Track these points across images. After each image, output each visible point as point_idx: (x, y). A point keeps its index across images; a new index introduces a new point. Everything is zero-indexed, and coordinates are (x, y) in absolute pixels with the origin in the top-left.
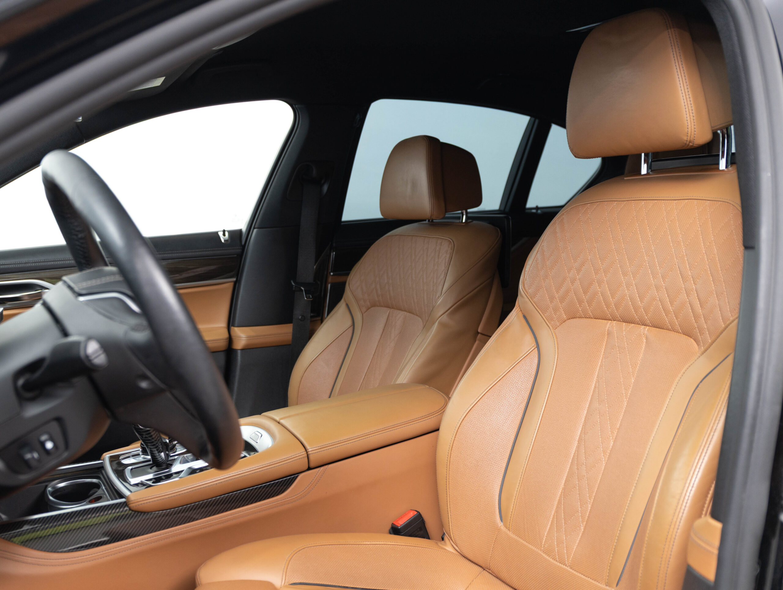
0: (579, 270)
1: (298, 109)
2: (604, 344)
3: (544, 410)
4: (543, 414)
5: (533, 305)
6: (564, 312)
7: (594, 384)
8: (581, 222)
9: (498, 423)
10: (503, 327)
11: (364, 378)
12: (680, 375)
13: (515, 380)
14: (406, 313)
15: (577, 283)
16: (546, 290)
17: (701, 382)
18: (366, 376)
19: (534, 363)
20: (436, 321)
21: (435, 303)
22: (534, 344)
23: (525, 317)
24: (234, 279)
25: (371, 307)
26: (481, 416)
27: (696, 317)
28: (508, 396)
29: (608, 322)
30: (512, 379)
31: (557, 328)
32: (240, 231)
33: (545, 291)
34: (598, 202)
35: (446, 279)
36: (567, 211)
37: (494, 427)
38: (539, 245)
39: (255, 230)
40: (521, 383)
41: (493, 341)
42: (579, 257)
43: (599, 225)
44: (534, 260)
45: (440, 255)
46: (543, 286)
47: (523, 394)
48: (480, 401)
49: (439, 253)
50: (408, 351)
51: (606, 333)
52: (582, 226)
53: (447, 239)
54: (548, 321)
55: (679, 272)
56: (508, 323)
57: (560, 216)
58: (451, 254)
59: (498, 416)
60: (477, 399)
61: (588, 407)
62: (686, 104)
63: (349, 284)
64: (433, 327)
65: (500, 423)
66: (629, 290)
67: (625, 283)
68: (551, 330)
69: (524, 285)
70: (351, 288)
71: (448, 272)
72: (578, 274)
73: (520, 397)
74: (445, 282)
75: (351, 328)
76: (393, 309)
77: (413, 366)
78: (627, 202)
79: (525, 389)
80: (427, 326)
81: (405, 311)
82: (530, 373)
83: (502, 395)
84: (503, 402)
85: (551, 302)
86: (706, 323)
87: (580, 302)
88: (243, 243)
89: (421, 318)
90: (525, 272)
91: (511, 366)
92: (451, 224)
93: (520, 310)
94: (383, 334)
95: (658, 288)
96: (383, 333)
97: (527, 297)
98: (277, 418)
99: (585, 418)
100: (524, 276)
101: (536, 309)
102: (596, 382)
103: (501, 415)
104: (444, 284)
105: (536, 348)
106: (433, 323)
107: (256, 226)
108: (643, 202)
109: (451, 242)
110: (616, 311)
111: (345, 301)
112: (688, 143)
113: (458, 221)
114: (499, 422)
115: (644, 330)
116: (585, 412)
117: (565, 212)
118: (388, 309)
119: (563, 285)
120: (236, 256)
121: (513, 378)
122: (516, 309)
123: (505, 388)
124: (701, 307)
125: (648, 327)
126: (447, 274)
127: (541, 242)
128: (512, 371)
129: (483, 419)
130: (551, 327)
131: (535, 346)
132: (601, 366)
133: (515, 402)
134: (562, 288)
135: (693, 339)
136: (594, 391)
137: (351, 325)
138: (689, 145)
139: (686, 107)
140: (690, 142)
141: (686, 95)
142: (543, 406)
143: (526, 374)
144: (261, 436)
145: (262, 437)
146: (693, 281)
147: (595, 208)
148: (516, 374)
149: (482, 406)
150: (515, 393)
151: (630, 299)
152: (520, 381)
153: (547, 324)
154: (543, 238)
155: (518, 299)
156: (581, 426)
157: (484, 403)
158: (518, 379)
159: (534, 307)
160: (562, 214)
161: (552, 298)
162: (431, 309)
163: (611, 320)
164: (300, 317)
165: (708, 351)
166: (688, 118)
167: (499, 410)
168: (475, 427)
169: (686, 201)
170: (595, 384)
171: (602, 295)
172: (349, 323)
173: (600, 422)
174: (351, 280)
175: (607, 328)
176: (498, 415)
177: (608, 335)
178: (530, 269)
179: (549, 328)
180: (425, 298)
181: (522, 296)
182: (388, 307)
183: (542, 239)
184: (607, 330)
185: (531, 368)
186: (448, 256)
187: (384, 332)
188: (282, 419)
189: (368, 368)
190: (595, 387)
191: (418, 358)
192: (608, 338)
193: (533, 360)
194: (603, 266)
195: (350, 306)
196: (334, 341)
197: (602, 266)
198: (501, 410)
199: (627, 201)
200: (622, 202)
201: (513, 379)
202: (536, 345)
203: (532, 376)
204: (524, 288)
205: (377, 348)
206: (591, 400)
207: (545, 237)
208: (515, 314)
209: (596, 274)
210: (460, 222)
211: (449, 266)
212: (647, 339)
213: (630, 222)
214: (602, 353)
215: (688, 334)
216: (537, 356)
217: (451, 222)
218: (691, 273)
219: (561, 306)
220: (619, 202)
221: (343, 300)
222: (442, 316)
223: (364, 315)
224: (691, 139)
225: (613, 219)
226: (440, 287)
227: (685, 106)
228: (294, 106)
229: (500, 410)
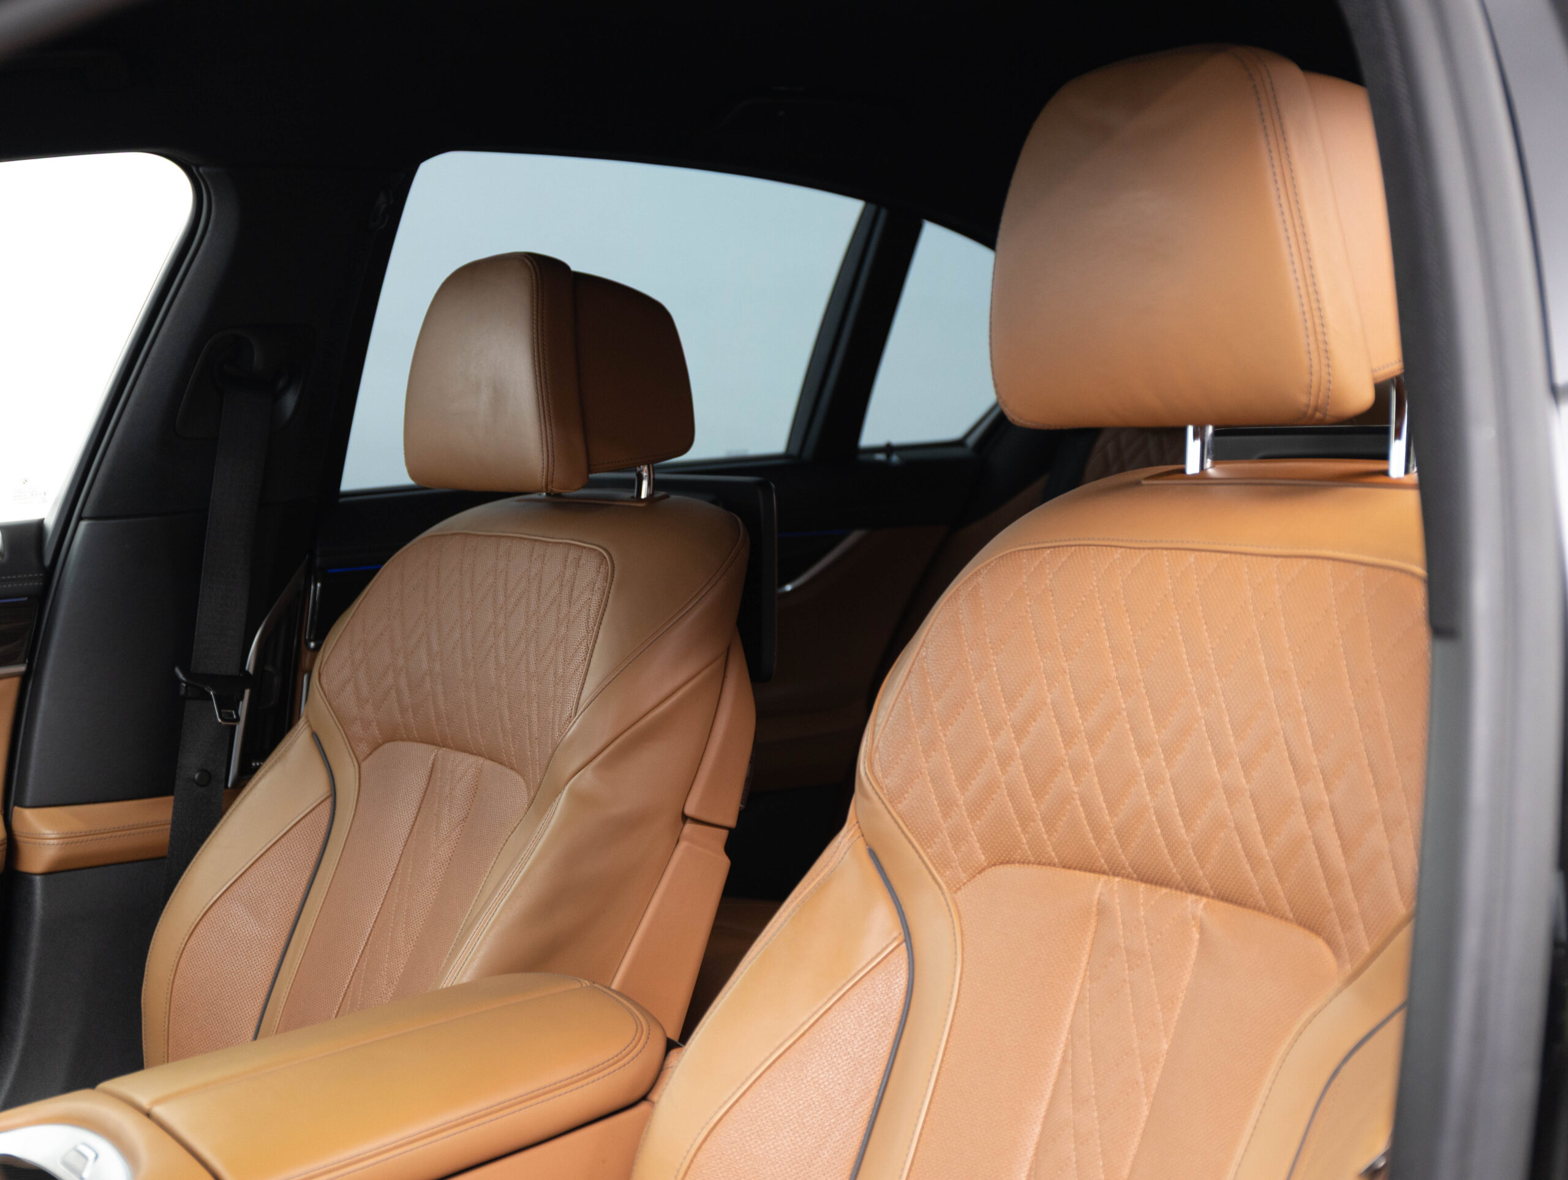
0: (1020, 732)
1: (205, 177)
2: (1089, 940)
3: (925, 1121)
4: (921, 1134)
5: (896, 822)
6: (981, 844)
7: (1060, 1052)
8: (1028, 598)
9: (798, 1158)
10: (813, 879)
11: (363, 952)
12: (1289, 1039)
13: (845, 1035)
14: (481, 760)
15: (1018, 765)
16: (932, 781)
17: (1346, 1059)
18: (368, 947)
19: (896, 986)
20: (564, 789)
21: (560, 736)
22: (897, 932)
23: (873, 854)
24: (22, 668)
25: (384, 743)
26: (748, 1138)
27: (1333, 881)
28: (825, 1079)
29: (1099, 879)
30: (837, 1030)
31: (959, 889)
32: (40, 525)
33: (930, 785)
34: (1071, 546)
35: (589, 665)
36: (989, 564)
37: (786, 1169)
38: (915, 654)
39: (83, 524)
40: (861, 1042)
41: (786, 920)
42: (1022, 697)
43: (1076, 611)
44: (900, 696)
45: (576, 593)
46: (923, 771)
47: (867, 1075)
48: (748, 1095)
49: (572, 590)
50: (487, 874)
51: (1094, 909)
52: (1029, 610)
53: (596, 550)
54: (936, 869)
55: (1286, 754)
56: (827, 870)
57: (969, 578)
58: (604, 593)
59: (796, 1138)
60: (739, 1088)
61: (1046, 1117)
62: (1306, 308)
63: (320, 675)
64: (555, 804)
65: (803, 1157)
66: (1157, 795)
67: (1145, 774)
68: (943, 893)
69: (871, 765)
70: (325, 686)
71: (596, 646)
72: (1019, 740)
73: (859, 1082)
74: (586, 674)
75: (327, 806)
76: (445, 749)
77: (494, 922)
78: (1150, 551)
79: (873, 1059)
80: (539, 801)
81: (480, 755)
82: (886, 1014)
83: (809, 1079)
84: (811, 1099)
85: (946, 815)
86: (1358, 898)
87: (1025, 819)
88: (47, 561)
89: (523, 776)
90: (874, 729)
91: (834, 995)
92: (608, 505)
93: (860, 835)
94: (417, 823)
95: (1231, 794)
96: (416, 818)
97: (880, 798)
98: (144, 1101)
99: (1037, 1149)
100: (873, 740)
101: (903, 832)
102: (1066, 1046)
103: (806, 1134)
104: (585, 679)
105: (904, 945)
106: (557, 792)
107: (85, 513)
108: (1192, 557)
109: (605, 558)
110: (1120, 851)
111: (310, 726)
112: (1310, 411)
113: (626, 494)
114: (798, 1154)
115: (1196, 906)
116: (1038, 1129)
117: (982, 568)
118: (432, 747)
119: (979, 771)
120: (26, 599)
121: (840, 1028)
122: (848, 832)
123: (818, 1058)
124: (1345, 852)
125: (1204, 900)
126: (593, 651)
127: (918, 647)
128: (836, 1007)
129: (755, 1148)
130: (944, 887)
131: (902, 937)
132: (1080, 1001)
133: (844, 1099)
134: (974, 779)
135: (1324, 938)
136: (1061, 1072)
137: (328, 794)
138: (1313, 416)
139: (1308, 316)
140: (1316, 409)
141: (1307, 285)
142: (920, 1110)
143: (875, 1017)
144: (97, 1157)
145: (100, 1159)
146: (1325, 783)
147: (1065, 562)
148: (847, 1016)
149: (754, 1110)
150: (844, 1071)
151: (1159, 820)
152: (859, 1039)
153: (934, 878)
154: (924, 634)
155: (855, 802)
156: (1026, 1169)
157: (757, 1100)
158: (854, 1031)
159: (900, 827)
160: (976, 573)
161: (947, 805)
162: (550, 751)
163: (1108, 874)
164: (197, 776)
165: (1364, 976)
166: (1313, 347)
167: (800, 1121)
168: (733, 1169)
169: (1305, 562)
170: (1065, 1052)
171: (1083, 805)
172: (321, 788)
173: (1076, 1162)
174: (326, 663)
175: (1097, 896)
176: (797, 1135)
177: (1098, 914)
178: (888, 720)
179: (940, 887)
180: (535, 719)
181: (865, 795)
182: (433, 743)
183: (922, 638)
184: (1095, 903)
185: (888, 1000)
186: (596, 598)
187: (419, 817)
188: (158, 1101)
189: (375, 922)
190: (1064, 1060)
191: (511, 897)
192: (1097, 921)
193: (895, 977)
194: (1085, 723)
195: (321, 739)
196: (273, 845)
197: (1083, 724)
198: (805, 1121)
199: (1149, 549)
200: (1137, 551)
201: (840, 1031)
202: (903, 934)
203: (891, 1022)
204: (873, 773)
205: (401, 863)
206: (1053, 1097)
207: (930, 633)
208: (847, 846)
209: (1068, 744)
210: (633, 497)
211: (599, 628)
212: (1202, 930)
213: (1158, 608)
214: (1083, 965)
215: (1311, 923)
216: (904, 966)
217: (608, 498)
218: (1319, 760)
219: (973, 829)
220: (1128, 550)
221: (302, 723)
222: (581, 772)
223: (364, 765)
224: (1320, 401)
225: (1113, 598)
226: (574, 690)
227: (1304, 313)
228: (194, 169)
229: (802, 1119)
